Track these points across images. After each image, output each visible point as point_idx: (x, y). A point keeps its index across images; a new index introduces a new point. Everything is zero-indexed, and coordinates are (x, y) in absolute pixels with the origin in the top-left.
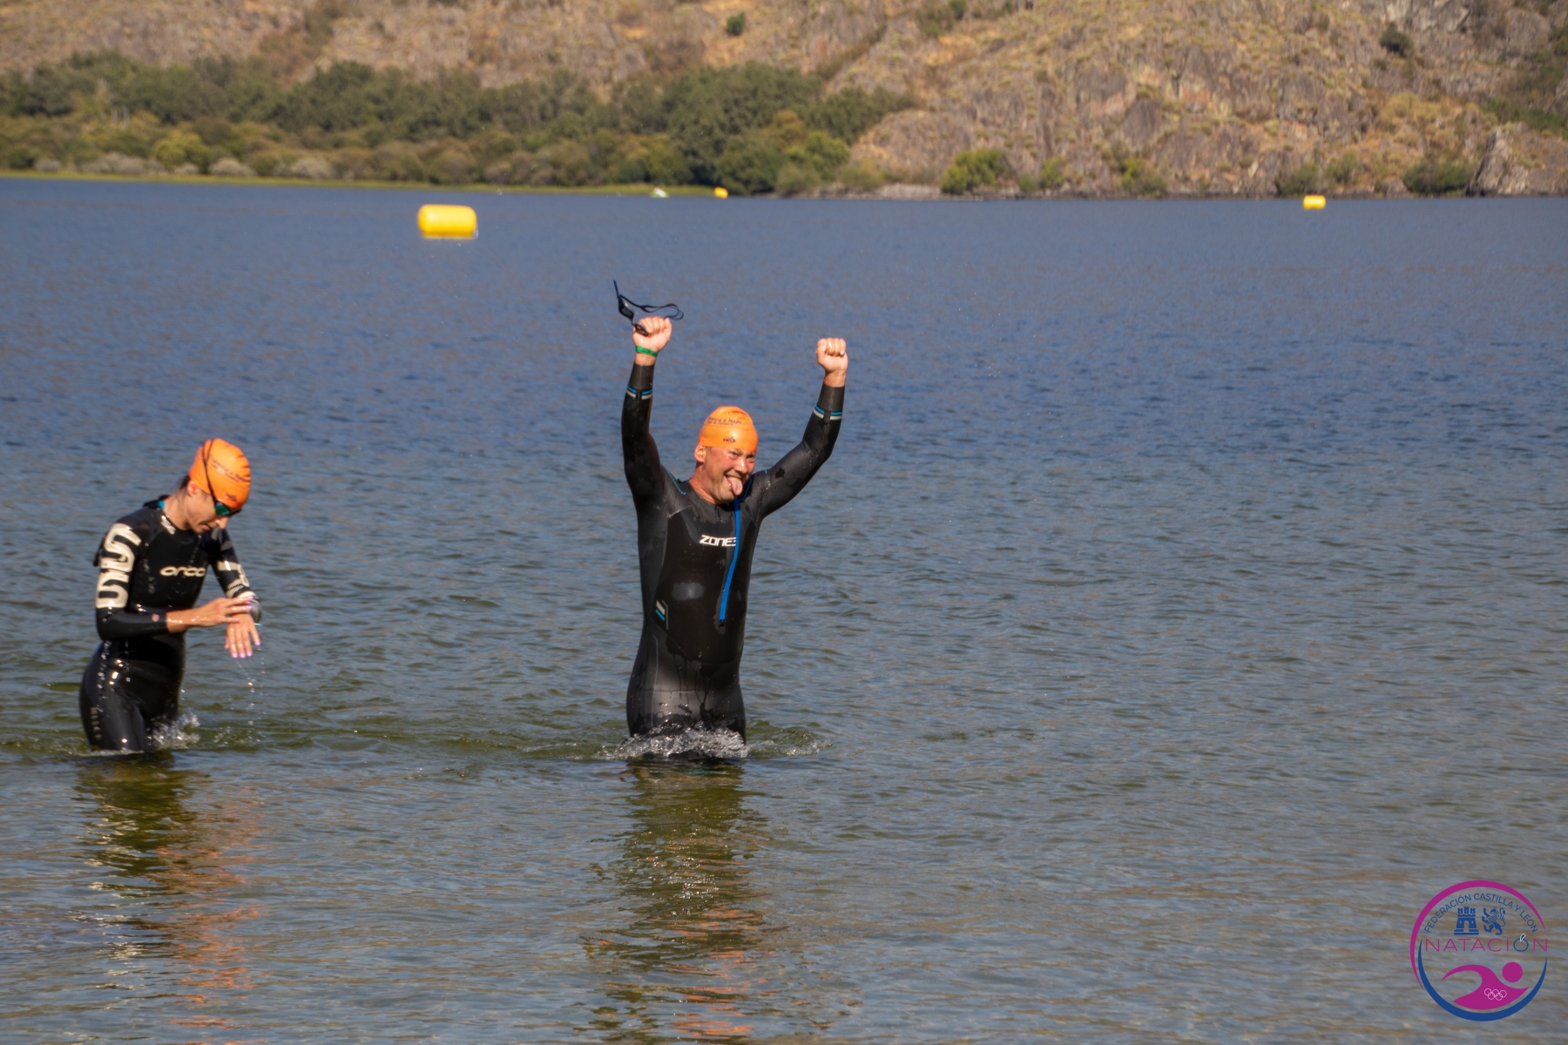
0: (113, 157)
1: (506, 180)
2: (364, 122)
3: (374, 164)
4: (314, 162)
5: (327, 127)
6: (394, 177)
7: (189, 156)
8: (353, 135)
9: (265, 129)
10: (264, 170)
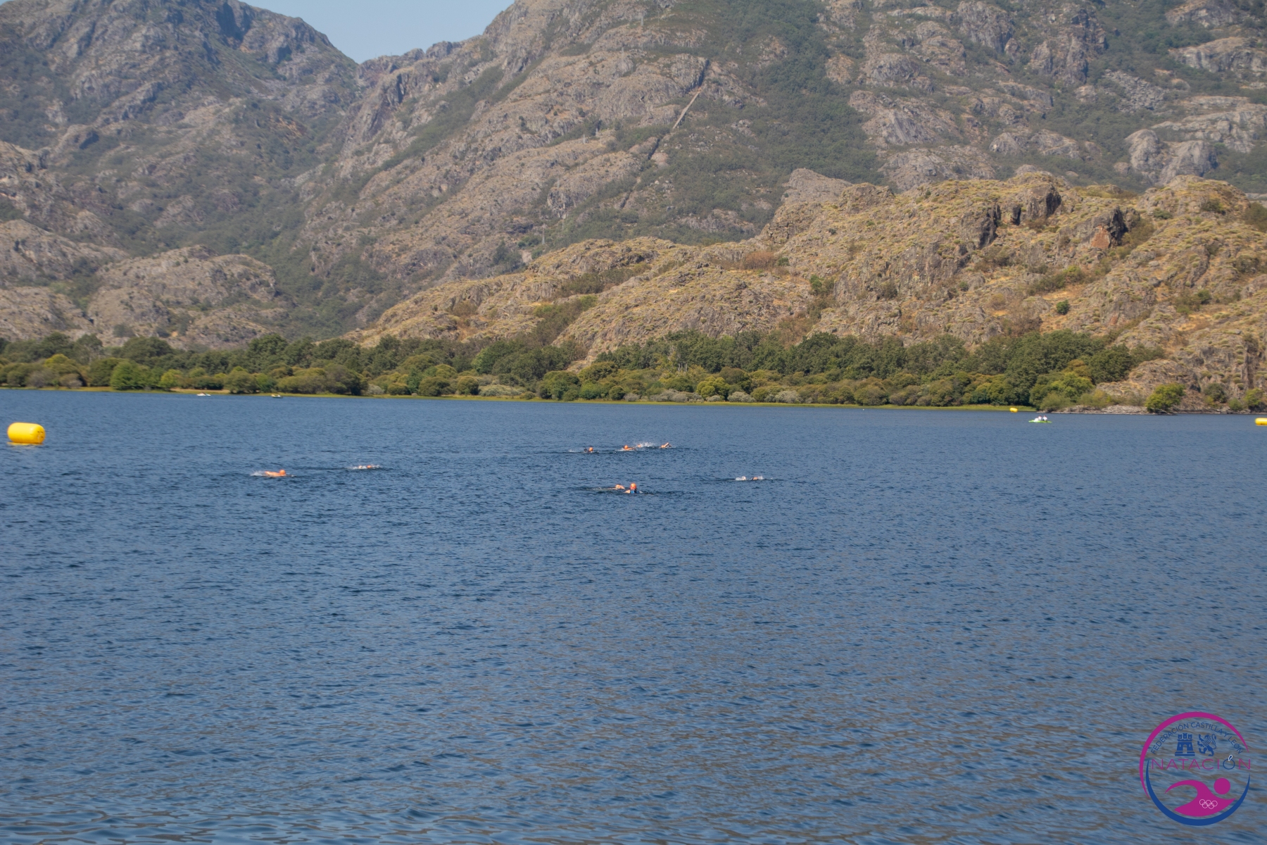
0: (670, 391)
1: (902, 402)
2: (828, 369)
3: (825, 394)
4: (790, 393)
5: (808, 372)
6: (836, 401)
7: (717, 391)
8: (822, 376)
9: (769, 374)
10: (761, 399)
